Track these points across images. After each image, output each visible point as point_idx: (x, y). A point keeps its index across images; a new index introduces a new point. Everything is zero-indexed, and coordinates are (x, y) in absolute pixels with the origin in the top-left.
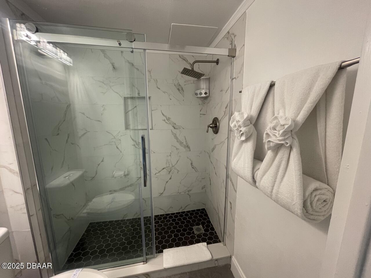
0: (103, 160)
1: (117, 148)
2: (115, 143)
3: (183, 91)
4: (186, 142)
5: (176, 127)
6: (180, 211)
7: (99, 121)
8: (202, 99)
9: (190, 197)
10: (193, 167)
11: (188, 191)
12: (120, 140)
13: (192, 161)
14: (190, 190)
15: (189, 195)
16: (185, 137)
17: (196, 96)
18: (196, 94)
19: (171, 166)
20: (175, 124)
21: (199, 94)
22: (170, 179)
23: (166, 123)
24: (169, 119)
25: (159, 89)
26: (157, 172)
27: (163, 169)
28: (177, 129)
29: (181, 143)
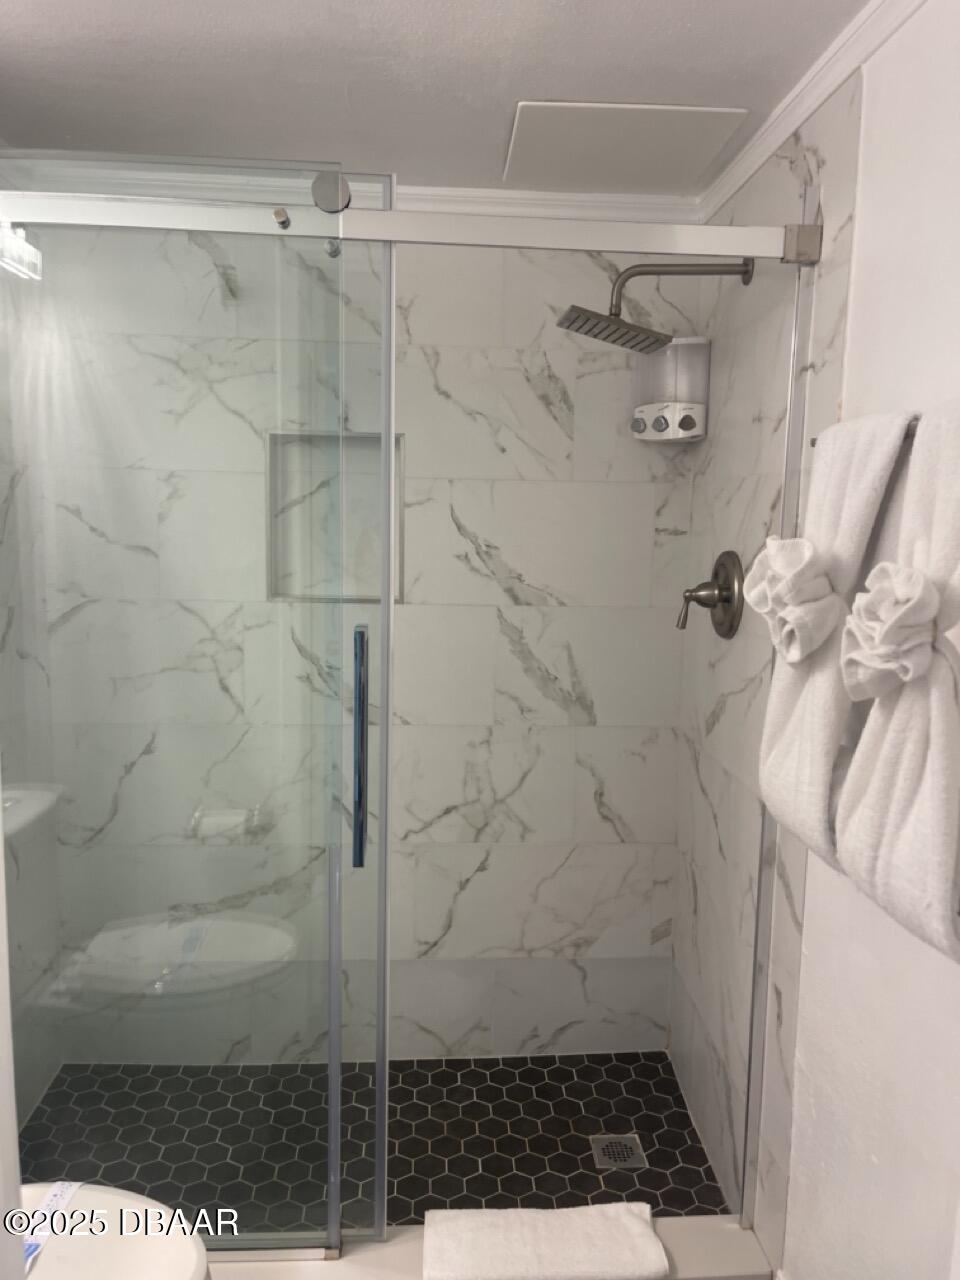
0: (152, 741)
1: (225, 689)
2: (215, 661)
3: (570, 408)
4: (574, 673)
5: (521, 596)
6: (527, 1053)
7: (146, 550)
8: (671, 453)
9: (585, 978)
10: (605, 811)
11: (577, 946)
12: (240, 649)
13: (601, 784)
14: (588, 942)
15: (581, 968)
16: (568, 648)
17: (637, 436)
18: (638, 425)
19: (487, 798)
20: (519, 578)
21: (649, 422)
22: (482, 868)
23: (474, 569)
24: (487, 552)
25: (447, 395)
26: (417, 826)
27: (448, 811)
28: (528, 604)
29: (547, 680)
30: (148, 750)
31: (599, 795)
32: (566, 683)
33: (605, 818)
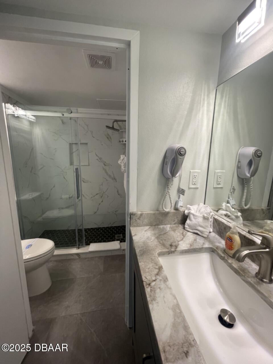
1: (64, 178)
2: (63, 174)
3: (111, 139)
4: (114, 175)
5: (106, 165)
6: (109, 226)
7: (53, 159)
9: (117, 216)
11: (116, 212)
12: (66, 172)
14: (117, 211)
15: (116, 215)
16: (113, 172)
17: (120, 143)
18: (120, 141)
19: (102, 192)
20: (105, 162)
22: (102, 202)
23: (99, 161)
24: (101, 159)
25: (94, 137)
26: (92, 196)
27: (97, 194)
28: (107, 166)
29: (110, 176)
30: (54, 187)
31: (118, 191)
32: (112, 176)
33: (119, 194)
